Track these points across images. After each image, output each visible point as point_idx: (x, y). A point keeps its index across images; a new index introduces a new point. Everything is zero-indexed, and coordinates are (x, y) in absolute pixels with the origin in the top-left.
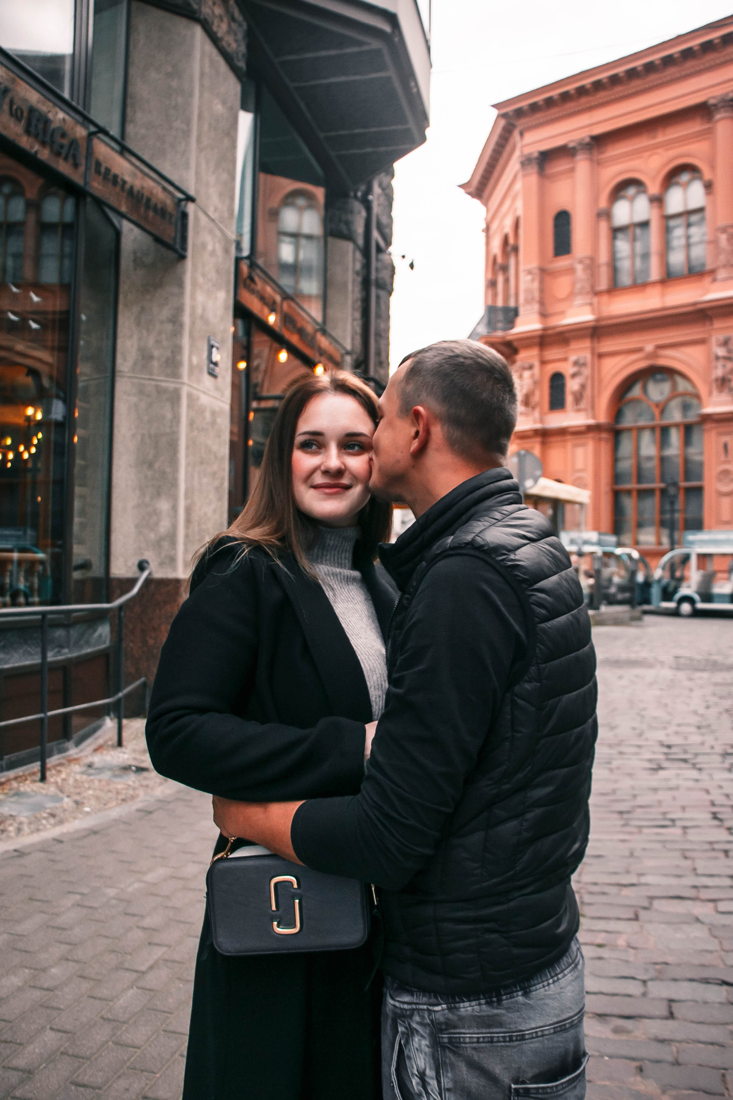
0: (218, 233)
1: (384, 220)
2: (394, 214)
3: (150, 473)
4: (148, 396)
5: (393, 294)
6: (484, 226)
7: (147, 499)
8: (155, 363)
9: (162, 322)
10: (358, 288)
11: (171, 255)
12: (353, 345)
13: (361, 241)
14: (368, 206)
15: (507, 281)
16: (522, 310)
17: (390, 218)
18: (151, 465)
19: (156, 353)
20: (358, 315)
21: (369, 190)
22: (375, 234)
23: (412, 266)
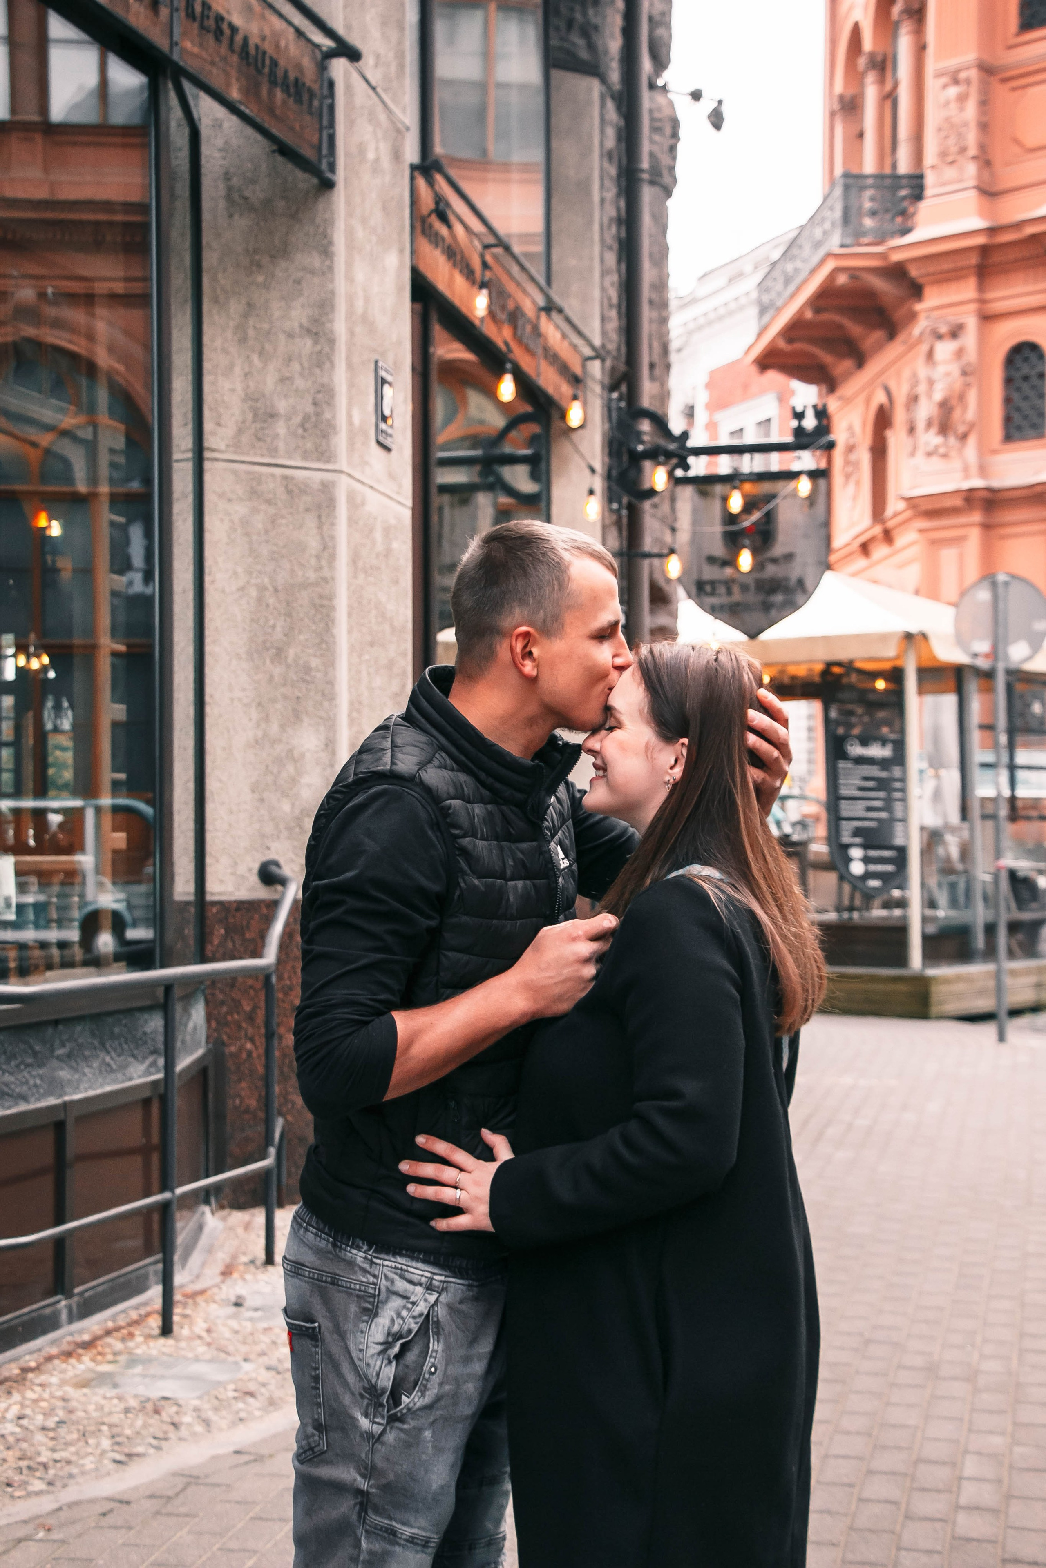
0: (382, 117)
3: (278, 671)
4: (269, 502)
7: (274, 728)
8: (281, 428)
9: (290, 336)
11: (304, 180)
18: (279, 653)
19: (282, 406)
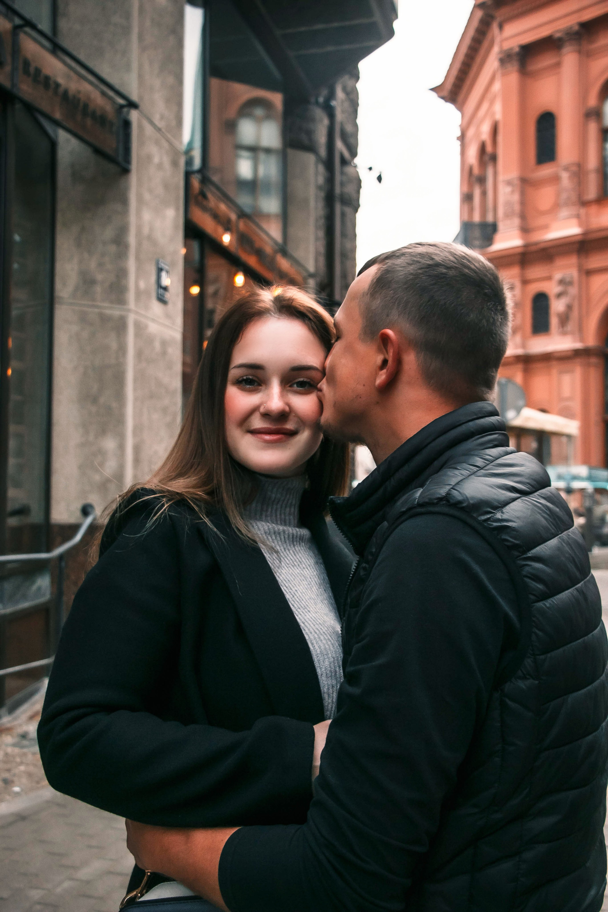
1: (349, 128)
2: (359, 121)
3: (94, 409)
4: (91, 324)
5: (360, 210)
6: (459, 134)
8: (98, 288)
9: (104, 243)
10: (321, 204)
11: (113, 168)
12: (317, 267)
13: (323, 152)
14: (330, 112)
15: (484, 194)
16: (501, 226)
17: (356, 126)
19: (99, 277)
20: (321, 234)
21: (332, 95)
22: (339, 145)
23: (379, 179)
